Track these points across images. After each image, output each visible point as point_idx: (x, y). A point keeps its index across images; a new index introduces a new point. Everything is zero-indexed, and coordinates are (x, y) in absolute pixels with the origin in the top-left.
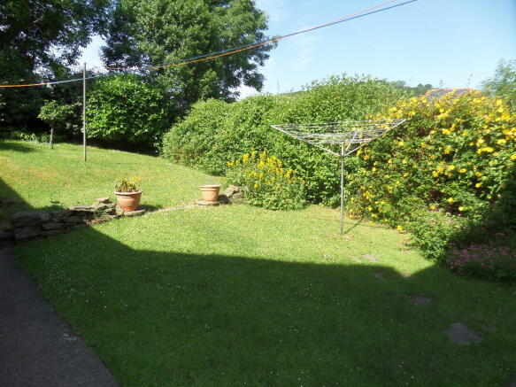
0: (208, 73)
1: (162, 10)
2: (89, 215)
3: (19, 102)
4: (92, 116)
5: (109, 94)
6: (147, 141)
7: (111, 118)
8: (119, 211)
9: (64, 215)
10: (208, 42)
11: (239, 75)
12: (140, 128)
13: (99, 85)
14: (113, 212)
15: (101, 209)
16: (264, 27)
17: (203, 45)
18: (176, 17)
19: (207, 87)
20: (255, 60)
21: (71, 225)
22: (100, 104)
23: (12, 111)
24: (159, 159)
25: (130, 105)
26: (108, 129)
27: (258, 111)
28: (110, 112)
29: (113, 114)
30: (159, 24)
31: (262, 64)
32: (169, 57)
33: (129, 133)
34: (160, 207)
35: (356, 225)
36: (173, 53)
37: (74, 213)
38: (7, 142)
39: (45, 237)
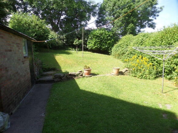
0: (130, 25)
1: (115, 5)
2: (74, 76)
3: (70, 39)
4: (90, 43)
5: (95, 35)
6: (107, 50)
7: (95, 43)
8: (84, 75)
9: (67, 75)
10: (131, 14)
11: (146, 24)
12: (104, 46)
13: (92, 33)
14: (82, 75)
15: (78, 74)
16: (156, 4)
17: (129, 15)
18: (119, 7)
19: (129, 30)
20: (153, 17)
21: (69, 78)
22: (92, 39)
23: (69, 42)
24: (110, 56)
25: (101, 38)
26: (94, 46)
27: (142, 39)
28: (95, 41)
29: (96, 42)
30: (113, 10)
31: (155, 18)
32: (116, 21)
33: (101, 48)
34: (98, 74)
35: (176, 89)
36: (117, 19)
37: (70, 75)
38: (66, 51)
39: (62, 81)
